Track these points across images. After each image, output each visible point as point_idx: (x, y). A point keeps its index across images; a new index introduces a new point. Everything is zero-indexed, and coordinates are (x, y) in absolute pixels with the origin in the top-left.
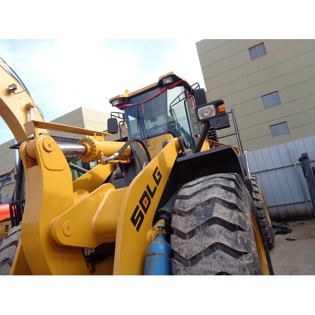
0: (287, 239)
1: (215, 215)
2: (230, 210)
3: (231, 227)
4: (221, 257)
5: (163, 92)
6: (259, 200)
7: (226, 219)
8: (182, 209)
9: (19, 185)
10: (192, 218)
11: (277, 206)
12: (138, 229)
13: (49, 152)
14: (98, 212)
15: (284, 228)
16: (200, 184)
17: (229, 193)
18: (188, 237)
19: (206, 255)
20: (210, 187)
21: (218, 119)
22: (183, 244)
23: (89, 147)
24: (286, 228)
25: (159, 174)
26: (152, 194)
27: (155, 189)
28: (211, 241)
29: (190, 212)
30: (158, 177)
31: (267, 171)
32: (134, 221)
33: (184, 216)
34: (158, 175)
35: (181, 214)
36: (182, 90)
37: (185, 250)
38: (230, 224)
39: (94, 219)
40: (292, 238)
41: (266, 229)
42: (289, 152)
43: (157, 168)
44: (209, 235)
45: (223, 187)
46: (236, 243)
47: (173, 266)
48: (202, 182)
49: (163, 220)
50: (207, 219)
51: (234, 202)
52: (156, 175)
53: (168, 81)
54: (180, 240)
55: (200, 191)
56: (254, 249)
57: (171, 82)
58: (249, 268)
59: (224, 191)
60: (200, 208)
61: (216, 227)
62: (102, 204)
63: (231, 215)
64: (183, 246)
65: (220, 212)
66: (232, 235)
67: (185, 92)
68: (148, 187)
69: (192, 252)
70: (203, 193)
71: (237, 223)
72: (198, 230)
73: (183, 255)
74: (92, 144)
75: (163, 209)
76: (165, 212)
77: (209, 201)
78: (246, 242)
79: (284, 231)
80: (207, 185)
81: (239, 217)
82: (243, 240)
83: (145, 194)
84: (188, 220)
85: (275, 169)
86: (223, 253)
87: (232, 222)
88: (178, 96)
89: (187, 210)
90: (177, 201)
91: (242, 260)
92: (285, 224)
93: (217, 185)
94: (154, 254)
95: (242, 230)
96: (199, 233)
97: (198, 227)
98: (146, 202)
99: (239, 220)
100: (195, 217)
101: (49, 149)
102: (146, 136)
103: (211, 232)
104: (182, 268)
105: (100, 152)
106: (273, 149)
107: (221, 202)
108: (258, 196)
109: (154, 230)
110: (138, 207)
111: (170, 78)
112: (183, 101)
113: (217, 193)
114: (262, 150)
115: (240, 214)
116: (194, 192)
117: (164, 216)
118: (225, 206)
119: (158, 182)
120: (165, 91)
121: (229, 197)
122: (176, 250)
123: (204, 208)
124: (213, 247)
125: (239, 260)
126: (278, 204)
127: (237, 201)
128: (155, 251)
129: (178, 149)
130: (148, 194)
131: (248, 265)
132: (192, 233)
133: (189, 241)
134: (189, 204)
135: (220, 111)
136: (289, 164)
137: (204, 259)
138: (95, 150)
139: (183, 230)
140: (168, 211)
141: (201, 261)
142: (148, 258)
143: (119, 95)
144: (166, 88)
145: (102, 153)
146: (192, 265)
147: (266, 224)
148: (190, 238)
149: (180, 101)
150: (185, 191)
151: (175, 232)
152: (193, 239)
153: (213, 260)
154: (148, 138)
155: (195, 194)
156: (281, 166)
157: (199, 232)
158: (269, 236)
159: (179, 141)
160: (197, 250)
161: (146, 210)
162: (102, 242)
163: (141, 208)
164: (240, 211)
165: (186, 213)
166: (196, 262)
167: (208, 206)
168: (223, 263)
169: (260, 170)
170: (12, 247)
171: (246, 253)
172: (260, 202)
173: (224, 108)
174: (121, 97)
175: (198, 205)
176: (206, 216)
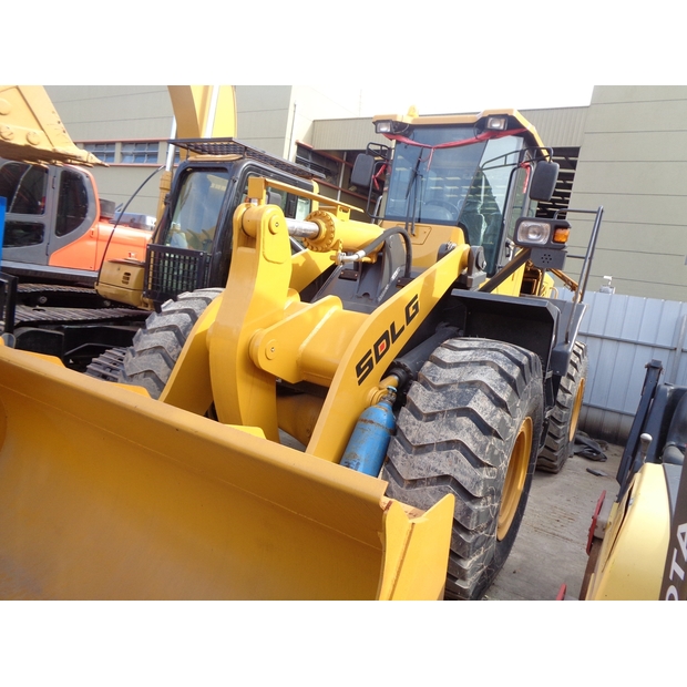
0: (588, 470)
1: (471, 405)
2: (494, 408)
3: (485, 429)
4: (456, 459)
5: (481, 141)
6: (569, 393)
7: (484, 417)
8: (430, 379)
9: (168, 215)
10: (440, 397)
11: (604, 410)
12: (360, 382)
13: (273, 233)
14: (311, 335)
15: (595, 451)
16: (471, 352)
17: (504, 384)
18: (424, 418)
19: (438, 450)
20: (482, 363)
21: (548, 252)
22: (414, 424)
23: (324, 229)
24: (598, 453)
25: (416, 307)
26: (395, 337)
27: (403, 329)
28: (452, 436)
29: (440, 388)
30: (412, 312)
31: (619, 341)
32: (359, 370)
33: (429, 389)
34: (414, 308)
35: (426, 384)
36: (518, 146)
37: (414, 433)
38: (486, 425)
39: (304, 345)
40: (599, 472)
41: (559, 441)
42: (679, 322)
43: (416, 297)
44: (452, 427)
45: (502, 372)
46: (482, 450)
47: (391, 445)
48: (475, 349)
49: (396, 378)
50: (459, 406)
51: (505, 399)
52: (411, 308)
53: (497, 125)
54: (412, 418)
55: (466, 363)
56: (504, 465)
57: (502, 128)
58: (485, 484)
59: (499, 376)
60: (455, 388)
61: (466, 421)
62: (319, 326)
63: (492, 414)
64: (414, 427)
65: (480, 405)
66: (482, 438)
67: (522, 153)
68: (393, 326)
69: (423, 439)
70: (469, 368)
71: (495, 427)
72: (441, 415)
73: (409, 438)
74: (330, 226)
75: (402, 361)
76: (403, 367)
77: (472, 384)
78: (496, 453)
79: (592, 455)
80: (479, 359)
81: (503, 420)
82: (493, 450)
83: (385, 336)
84: (433, 397)
85: (636, 344)
86: (460, 455)
87: (489, 423)
88: (506, 155)
89: (436, 383)
90: (428, 364)
91: (481, 471)
92: (602, 445)
93: (493, 365)
94: (372, 422)
95: (499, 437)
96: (440, 419)
97: (443, 412)
98: (382, 348)
99: (499, 424)
100: (444, 398)
101: (274, 230)
102: (417, 216)
103: (457, 425)
104: (402, 453)
105: (338, 242)
106: (653, 304)
107: (488, 392)
108: (571, 386)
109: (380, 389)
110: (370, 352)
111: (503, 120)
112: (511, 168)
113: (488, 377)
114: (632, 298)
115: (507, 417)
116: (457, 361)
117: (400, 372)
118: (490, 398)
119: (409, 319)
120: (484, 141)
121: (502, 388)
122: (403, 428)
123: (460, 390)
124: (451, 444)
125: (477, 471)
126: (609, 407)
127: (510, 398)
128: (373, 418)
129: (462, 266)
130: (390, 335)
131: (485, 479)
132: (432, 417)
133: (424, 424)
134: (444, 376)
135: (556, 239)
136: (668, 345)
137: (434, 453)
138: (332, 239)
139: (421, 408)
140: (408, 367)
141: (429, 454)
142: (360, 424)
143: (396, 116)
144: (487, 136)
145: (340, 245)
146: (416, 453)
147: (562, 433)
148: (426, 421)
149: (505, 165)
150: (445, 354)
151: (408, 405)
152: (430, 423)
153: (444, 458)
154: (419, 221)
155: (457, 365)
156: (651, 342)
157: (442, 419)
158: (556, 454)
159: (470, 254)
160: (429, 439)
161: (378, 358)
162: (304, 378)
163: (373, 355)
164: (508, 413)
165: (434, 386)
166: (422, 453)
167: (468, 390)
168: (456, 466)
169: (607, 335)
170: (168, 332)
171: (489, 466)
172: (568, 396)
173: (566, 237)
174: (399, 120)
175: (454, 382)
176: (459, 402)
